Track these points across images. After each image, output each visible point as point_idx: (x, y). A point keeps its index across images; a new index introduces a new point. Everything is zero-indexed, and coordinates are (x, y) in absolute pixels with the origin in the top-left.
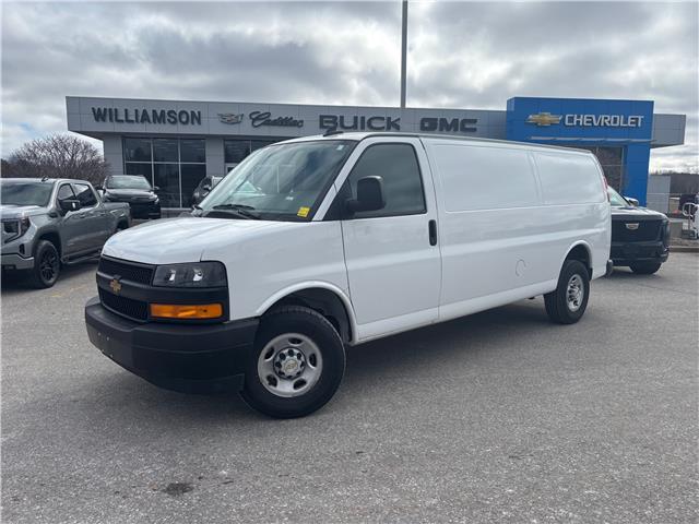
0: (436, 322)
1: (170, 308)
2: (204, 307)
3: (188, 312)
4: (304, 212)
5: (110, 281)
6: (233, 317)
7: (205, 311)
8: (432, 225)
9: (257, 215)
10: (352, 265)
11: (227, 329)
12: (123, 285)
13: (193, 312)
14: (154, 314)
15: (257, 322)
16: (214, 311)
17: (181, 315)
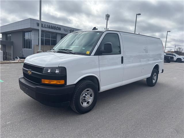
0: (121, 85)
1: (48, 80)
2: (59, 81)
3: (54, 82)
4: (88, 52)
5: (28, 71)
6: (68, 84)
7: (59, 82)
8: (122, 57)
9: (74, 53)
10: (101, 69)
11: (66, 88)
12: (32, 73)
13: (56, 82)
14: (43, 82)
15: (74, 86)
16: (62, 82)
17: (51, 83)
